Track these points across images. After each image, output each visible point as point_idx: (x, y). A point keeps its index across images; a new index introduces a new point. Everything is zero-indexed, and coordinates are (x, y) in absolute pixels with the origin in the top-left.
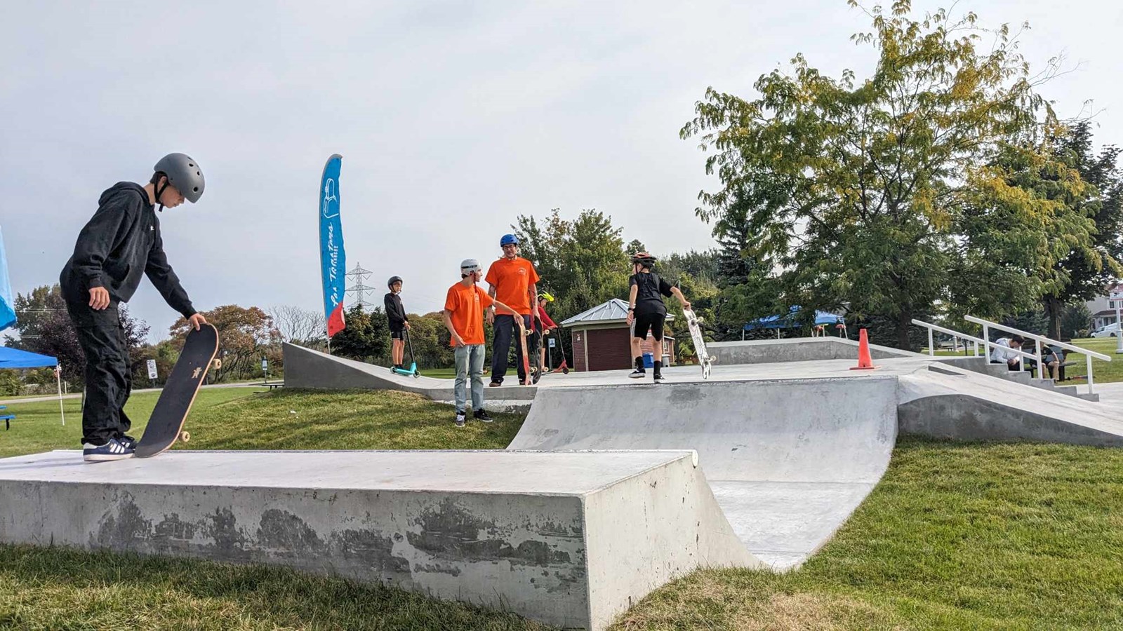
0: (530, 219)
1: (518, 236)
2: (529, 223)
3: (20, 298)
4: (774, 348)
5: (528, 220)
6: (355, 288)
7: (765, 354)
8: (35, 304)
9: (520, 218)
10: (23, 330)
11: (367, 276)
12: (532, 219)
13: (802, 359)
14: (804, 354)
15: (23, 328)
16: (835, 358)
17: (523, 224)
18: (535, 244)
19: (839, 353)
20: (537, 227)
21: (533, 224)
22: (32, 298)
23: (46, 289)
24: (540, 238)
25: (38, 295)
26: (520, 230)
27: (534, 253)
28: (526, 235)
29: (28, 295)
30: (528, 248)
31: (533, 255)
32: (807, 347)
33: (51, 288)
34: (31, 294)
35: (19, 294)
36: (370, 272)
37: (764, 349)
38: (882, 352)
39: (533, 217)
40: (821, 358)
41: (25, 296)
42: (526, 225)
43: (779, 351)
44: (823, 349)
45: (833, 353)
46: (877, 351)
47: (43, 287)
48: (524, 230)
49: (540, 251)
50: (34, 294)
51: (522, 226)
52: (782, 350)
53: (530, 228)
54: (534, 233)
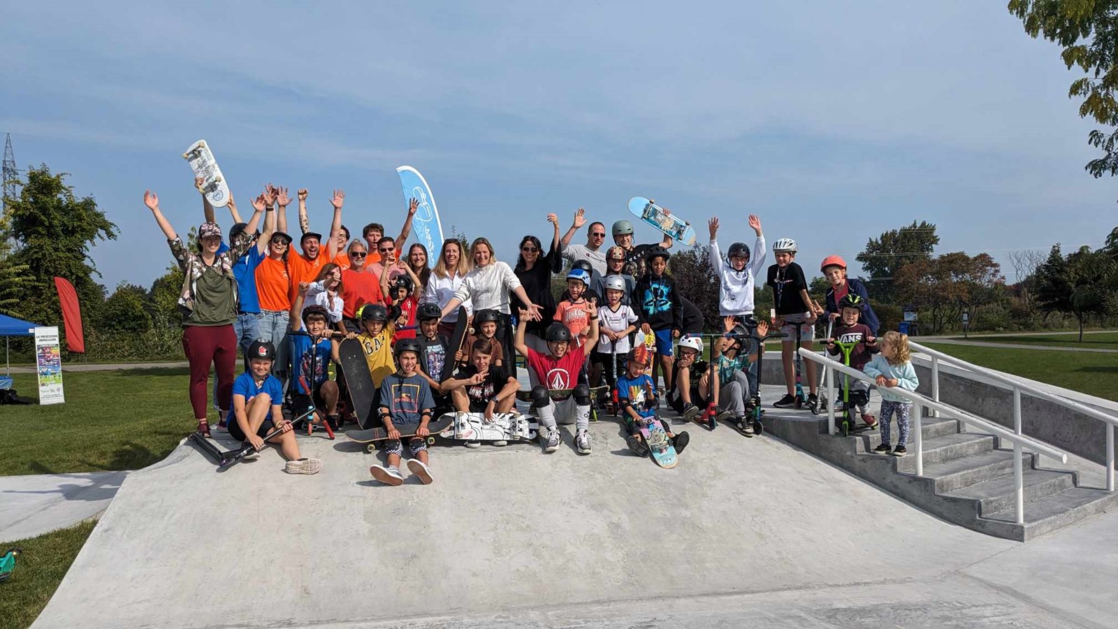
3: (871, 242)
8: (883, 248)
15: (873, 270)
22: (880, 242)
23: (894, 232)
25: (885, 238)
34: (879, 239)
35: (870, 239)
41: (874, 240)
50: (882, 238)
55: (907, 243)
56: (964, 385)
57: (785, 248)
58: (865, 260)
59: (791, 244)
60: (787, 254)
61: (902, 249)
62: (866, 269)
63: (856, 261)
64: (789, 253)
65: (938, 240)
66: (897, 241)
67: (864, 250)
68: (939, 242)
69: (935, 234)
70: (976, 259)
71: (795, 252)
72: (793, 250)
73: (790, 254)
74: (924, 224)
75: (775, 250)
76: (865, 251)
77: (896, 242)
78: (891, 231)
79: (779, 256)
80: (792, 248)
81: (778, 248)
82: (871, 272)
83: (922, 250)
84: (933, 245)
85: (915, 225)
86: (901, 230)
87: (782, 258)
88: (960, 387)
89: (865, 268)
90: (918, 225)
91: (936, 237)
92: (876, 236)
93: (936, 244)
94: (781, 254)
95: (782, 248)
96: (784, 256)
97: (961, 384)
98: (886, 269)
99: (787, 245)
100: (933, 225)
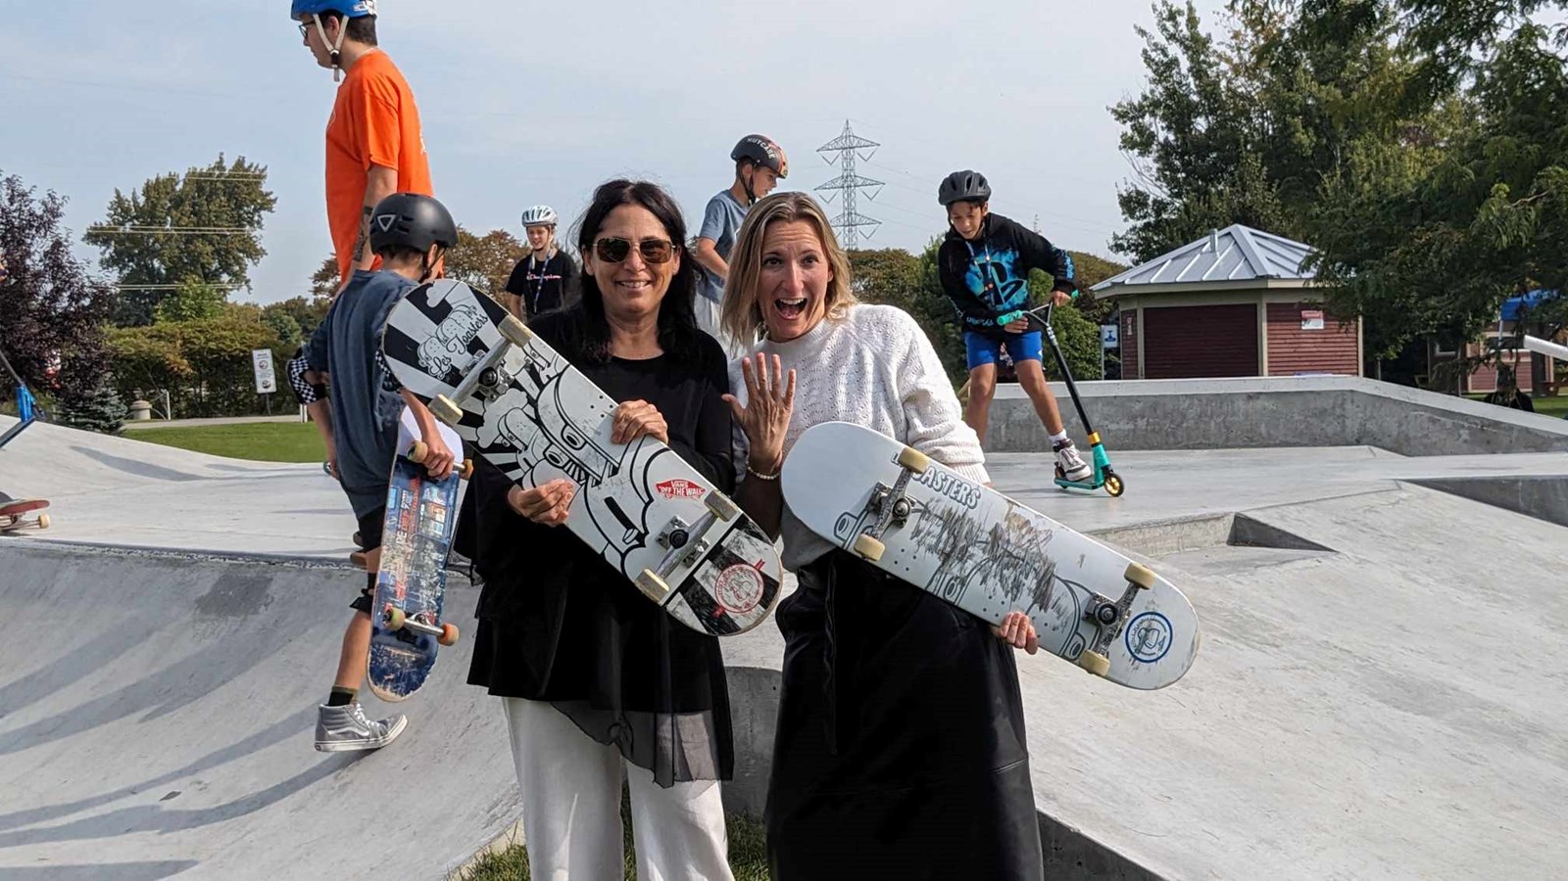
0: (1184, 8)
1: (1153, 55)
2: (1182, 20)
3: (120, 201)
4: (1169, 407)
5: (1180, 12)
6: (839, 183)
7: (1141, 423)
8: (149, 214)
9: (1160, 7)
10: (126, 272)
11: (866, 152)
12: (1191, 9)
13: (1253, 440)
14: (1263, 429)
15: (125, 266)
16: (1358, 442)
17: (1169, 24)
18: (1198, 72)
19: (1371, 426)
20: (1202, 30)
21: (1192, 22)
22: (142, 200)
23: (172, 180)
24: (1212, 59)
25: (153, 193)
26: (1161, 39)
27: (1195, 98)
28: (1175, 50)
29: (134, 193)
30: (1179, 83)
31: (1190, 103)
32: (1270, 405)
33: (182, 177)
34: (139, 193)
35: (117, 192)
36: (873, 144)
37: (1138, 407)
38: (1511, 427)
39: (1193, 5)
40: (1314, 442)
41: (127, 195)
42: (1176, 25)
43: (1184, 416)
44: (1322, 413)
45: (1353, 426)
46: (1496, 424)
47: (164, 175)
48: (1172, 37)
49: (1209, 90)
50: (147, 192)
51: (1164, 29)
52: (1192, 413)
53: (1186, 32)
54: (1196, 45)
55: (205, 208)
56: (1469, 428)
57: (541, 219)
58: (106, 242)
59: (548, 213)
60: (544, 229)
61: (195, 219)
62: (107, 264)
63: (84, 244)
64: (546, 226)
65: (274, 201)
66: (182, 201)
67: (103, 218)
68: (275, 207)
69: (264, 188)
70: (487, 240)
71: (555, 224)
72: (551, 221)
73: (548, 229)
74: (240, 164)
75: (524, 224)
76: (104, 220)
77: (178, 202)
78: (166, 176)
79: (532, 233)
80: (550, 219)
81: (531, 220)
82: (120, 272)
83: (239, 222)
84: (263, 213)
85: (220, 166)
86: (187, 175)
87: (536, 236)
88: (1462, 432)
89: (107, 261)
90: (229, 165)
91: (268, 194)
92: (133, 189)
93: (270, 210)
94: (535, 230)
95: (536, 220)
96: (540, 232)
97: (1463, 426)
98: (156, 263)
99: (542, 214)
100: (261, 167)
